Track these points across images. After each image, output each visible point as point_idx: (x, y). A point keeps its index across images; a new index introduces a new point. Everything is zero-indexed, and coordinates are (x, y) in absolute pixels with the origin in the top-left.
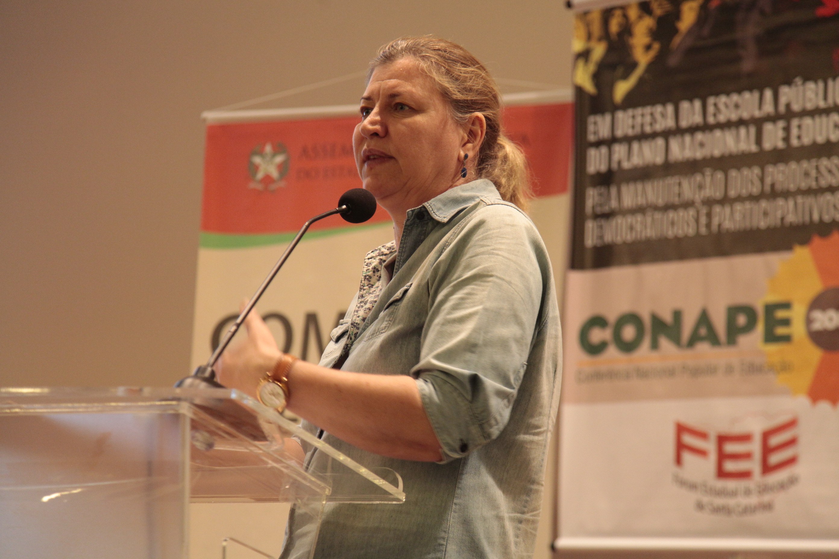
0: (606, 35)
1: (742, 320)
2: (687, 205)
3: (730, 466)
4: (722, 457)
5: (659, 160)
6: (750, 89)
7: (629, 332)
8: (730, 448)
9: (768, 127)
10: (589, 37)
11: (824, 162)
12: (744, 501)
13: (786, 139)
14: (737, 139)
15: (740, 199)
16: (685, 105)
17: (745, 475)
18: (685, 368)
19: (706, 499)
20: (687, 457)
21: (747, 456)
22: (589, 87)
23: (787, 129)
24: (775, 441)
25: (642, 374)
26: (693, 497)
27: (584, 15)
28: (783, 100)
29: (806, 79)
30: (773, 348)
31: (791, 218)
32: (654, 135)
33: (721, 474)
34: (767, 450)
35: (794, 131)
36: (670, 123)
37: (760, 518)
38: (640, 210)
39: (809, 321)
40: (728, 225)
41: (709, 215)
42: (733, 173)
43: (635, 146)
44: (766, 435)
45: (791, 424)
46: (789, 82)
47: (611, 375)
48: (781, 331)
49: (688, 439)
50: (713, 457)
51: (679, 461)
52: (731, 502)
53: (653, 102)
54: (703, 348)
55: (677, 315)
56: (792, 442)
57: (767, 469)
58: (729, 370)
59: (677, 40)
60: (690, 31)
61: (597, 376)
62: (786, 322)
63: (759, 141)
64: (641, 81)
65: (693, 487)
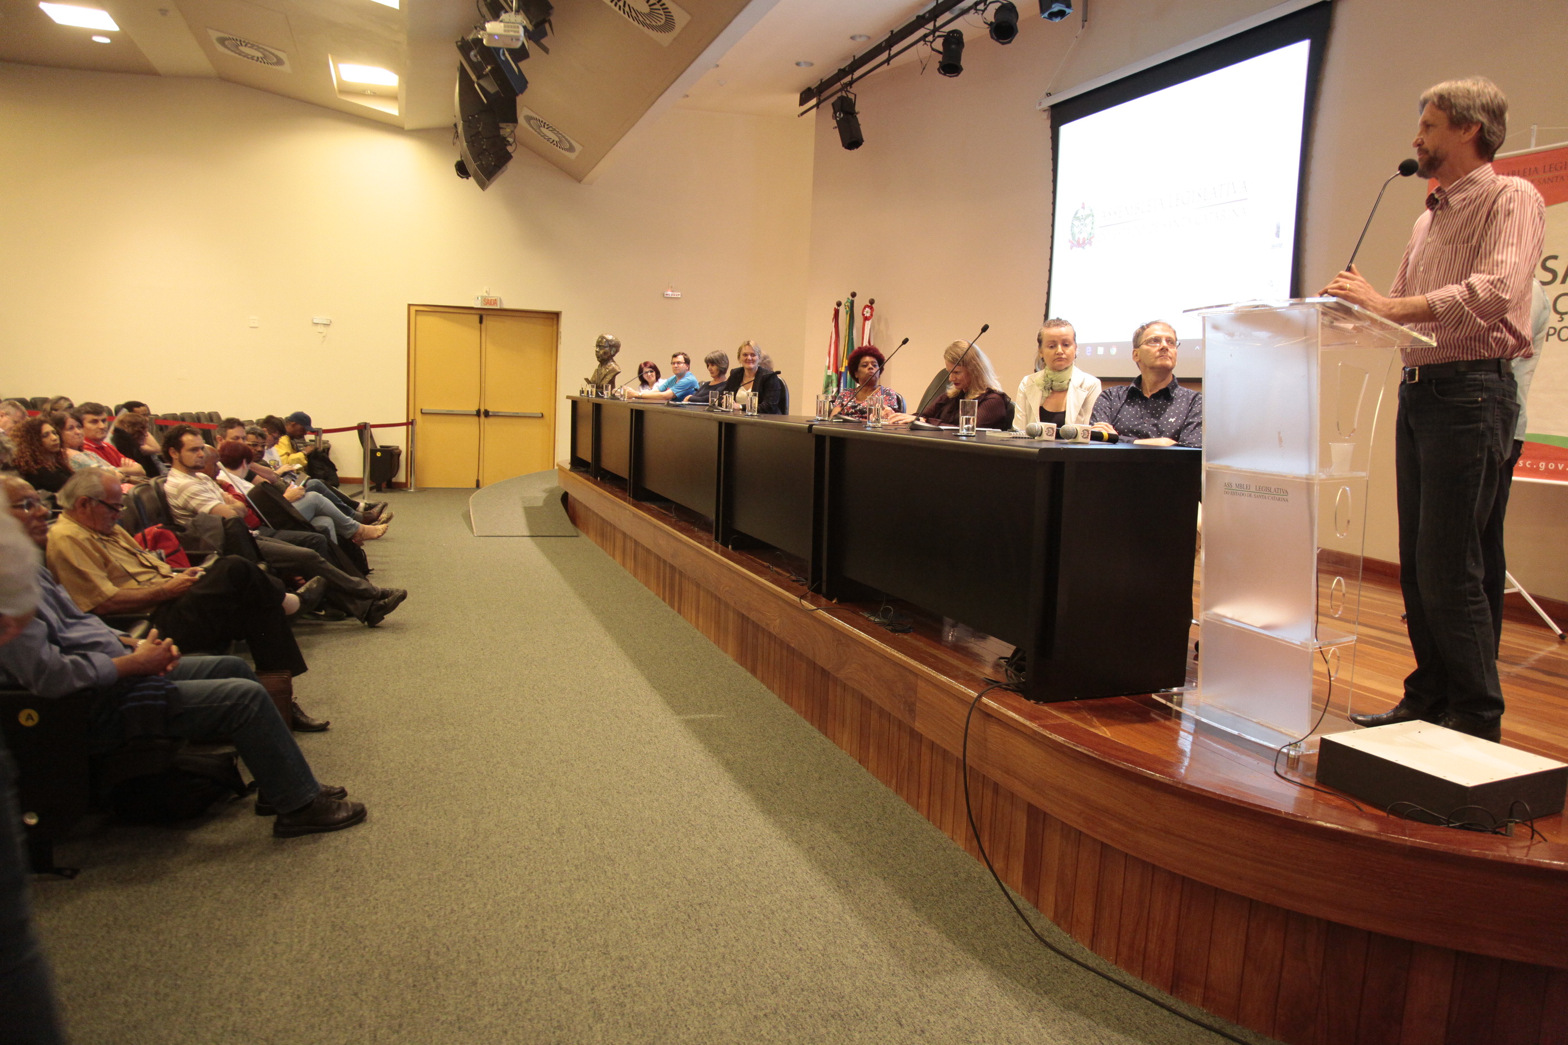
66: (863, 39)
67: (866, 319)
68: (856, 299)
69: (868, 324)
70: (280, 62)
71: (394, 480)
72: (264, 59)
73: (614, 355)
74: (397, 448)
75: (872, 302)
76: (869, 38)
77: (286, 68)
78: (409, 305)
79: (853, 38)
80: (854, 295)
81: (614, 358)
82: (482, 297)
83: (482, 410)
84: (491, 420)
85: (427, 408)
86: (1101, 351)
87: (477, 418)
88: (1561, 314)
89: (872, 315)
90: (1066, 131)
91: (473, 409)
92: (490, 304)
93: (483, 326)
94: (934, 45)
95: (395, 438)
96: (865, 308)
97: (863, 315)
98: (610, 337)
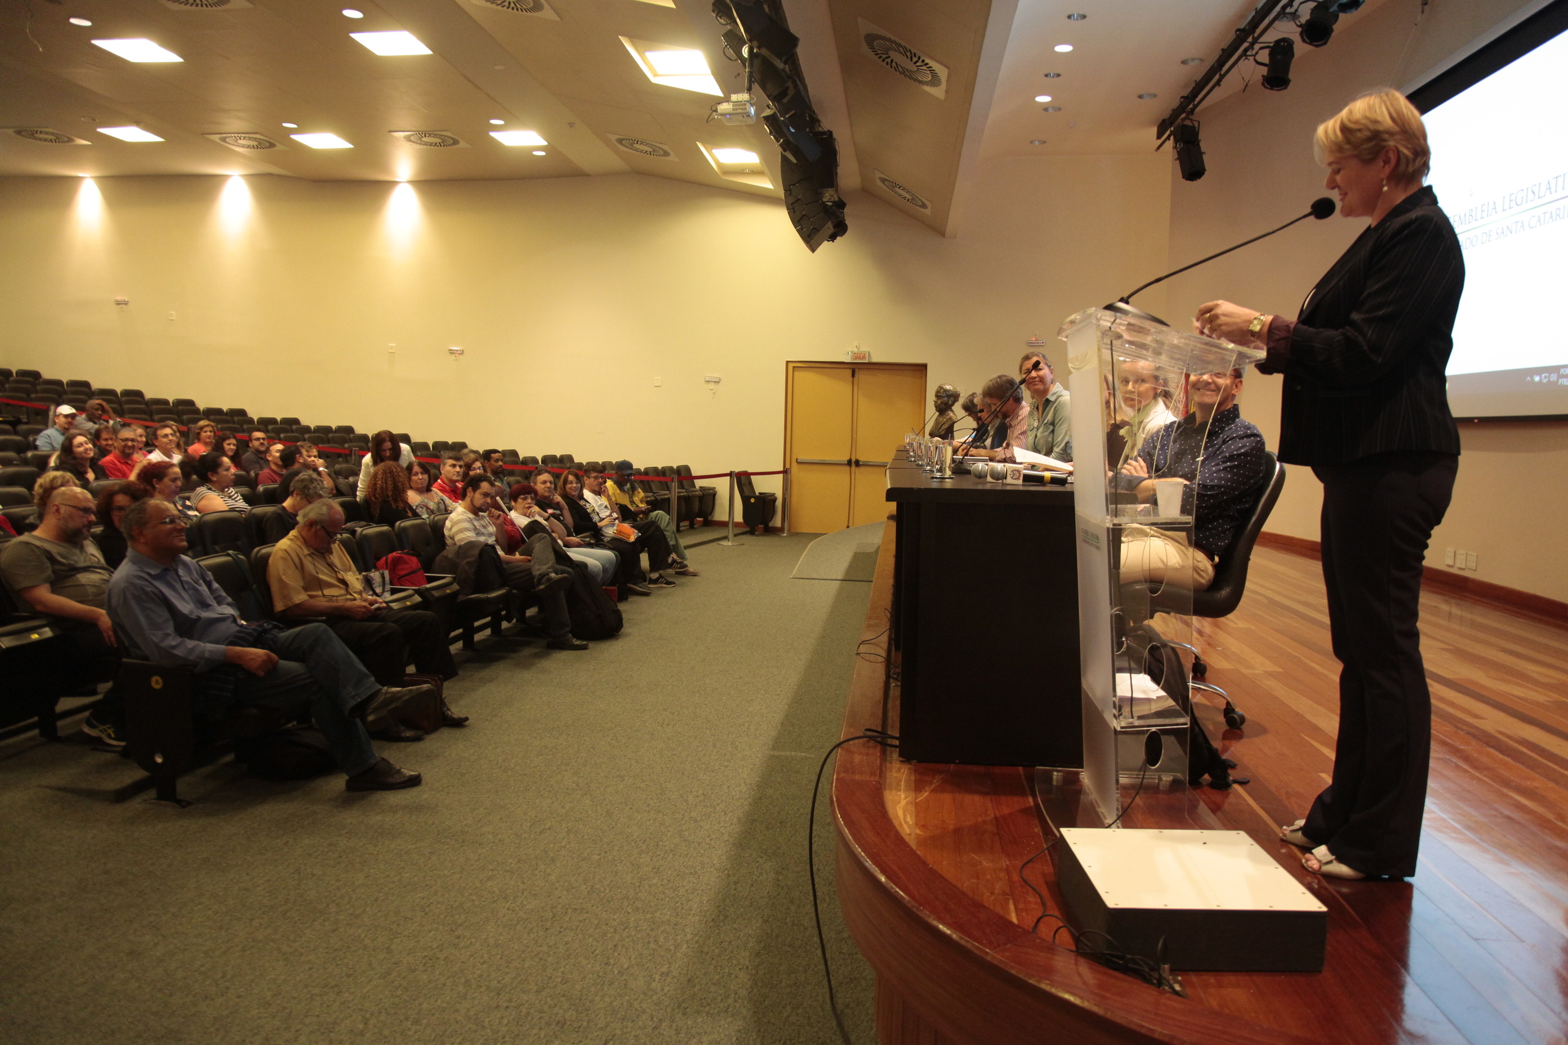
66: (1197, 62)
70: (666, 154)
71: (771, 524)
72: (654, 152)
73: (953, 405)
74: (773, 495)
76: (1202, 60)
77: (673, 158)
78: (788, 362)
79: (1184, 62)
81: (953, 408)
82: (852, 352)
83: (854, 460)
84: (862, 469)
85: (802, 457)
87: (848, 468)
91: (845, 458)
92: (860, 359)
93: (856, 379)
94: (1259, 58)
95: (769, 486)
98: (948, 387)
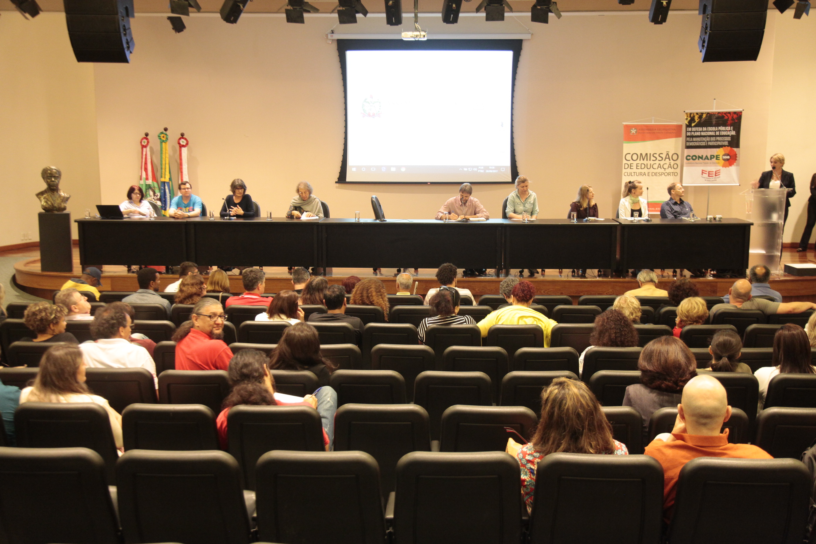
0: (690, 116)
1: (712, 157)
2: (704, 141)
3: (710, 175)
4: (709, 174)
5: (699, 135)
6: (714, 127)
7: (694, 158)
8: (710, 173)
9: (717, 132)
10: (687, 116)
11: (725, 137)
12: (712, 179)
13: (719, 134)
14: (712, 133)
15: (712, 141)
16: (704, 128)
17: (713, 176)
18: (703, 163)
19: (706, 179)
20: (703, 174)
21: (713, 174)
22: (688, 124)
23: (720, 133)
24: (717, 172)
25: (697, 163)
26: (705, 179)
27: (687, 114)
28: (719, 129)
29: (723, 126)
30: (717, 160)
31: (720, 144)
32: (699, 131)
33: (709, 176)
34: (716, 173)
35: (721, 133)
36: (701, 130)
37: (715, 182)
38: (696, 141)
39: (722, 157)
40: (710, 144)
41: (707, 143)
42: (711, 138)
43: (695, 132)
44: (716, 171)
45: (719, 170)
46: (720, 126)
47: (691, 163)
48: (718, 158)
49: (704, 172)
50: (708, 174)
51: (702, 174)
52: (710, 180)
53: (699, 127)
54: (706, 160)
55: (702, 156)
56: (719, 172)
57: (716, 175)
58: (711, 163)
59: (702, 119)
60: (704, 118)
61: (689, 163)
62: (719, 157)
63: (715, 134)
64: (696, 124)
65: (705, 178)
67: (181, 146)
68: (168, 132)
69: (184, 150)
75: (182, 135)
80: (166, 130)
86: (393, 169)
88: (665, 169)
89: (187, 144)
90: (351, 55)
96: (180, 139)
97: (179, 143)
